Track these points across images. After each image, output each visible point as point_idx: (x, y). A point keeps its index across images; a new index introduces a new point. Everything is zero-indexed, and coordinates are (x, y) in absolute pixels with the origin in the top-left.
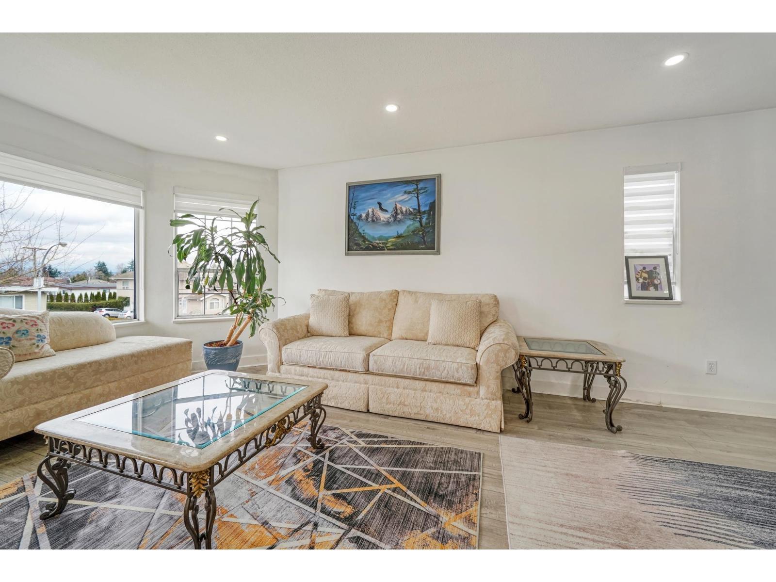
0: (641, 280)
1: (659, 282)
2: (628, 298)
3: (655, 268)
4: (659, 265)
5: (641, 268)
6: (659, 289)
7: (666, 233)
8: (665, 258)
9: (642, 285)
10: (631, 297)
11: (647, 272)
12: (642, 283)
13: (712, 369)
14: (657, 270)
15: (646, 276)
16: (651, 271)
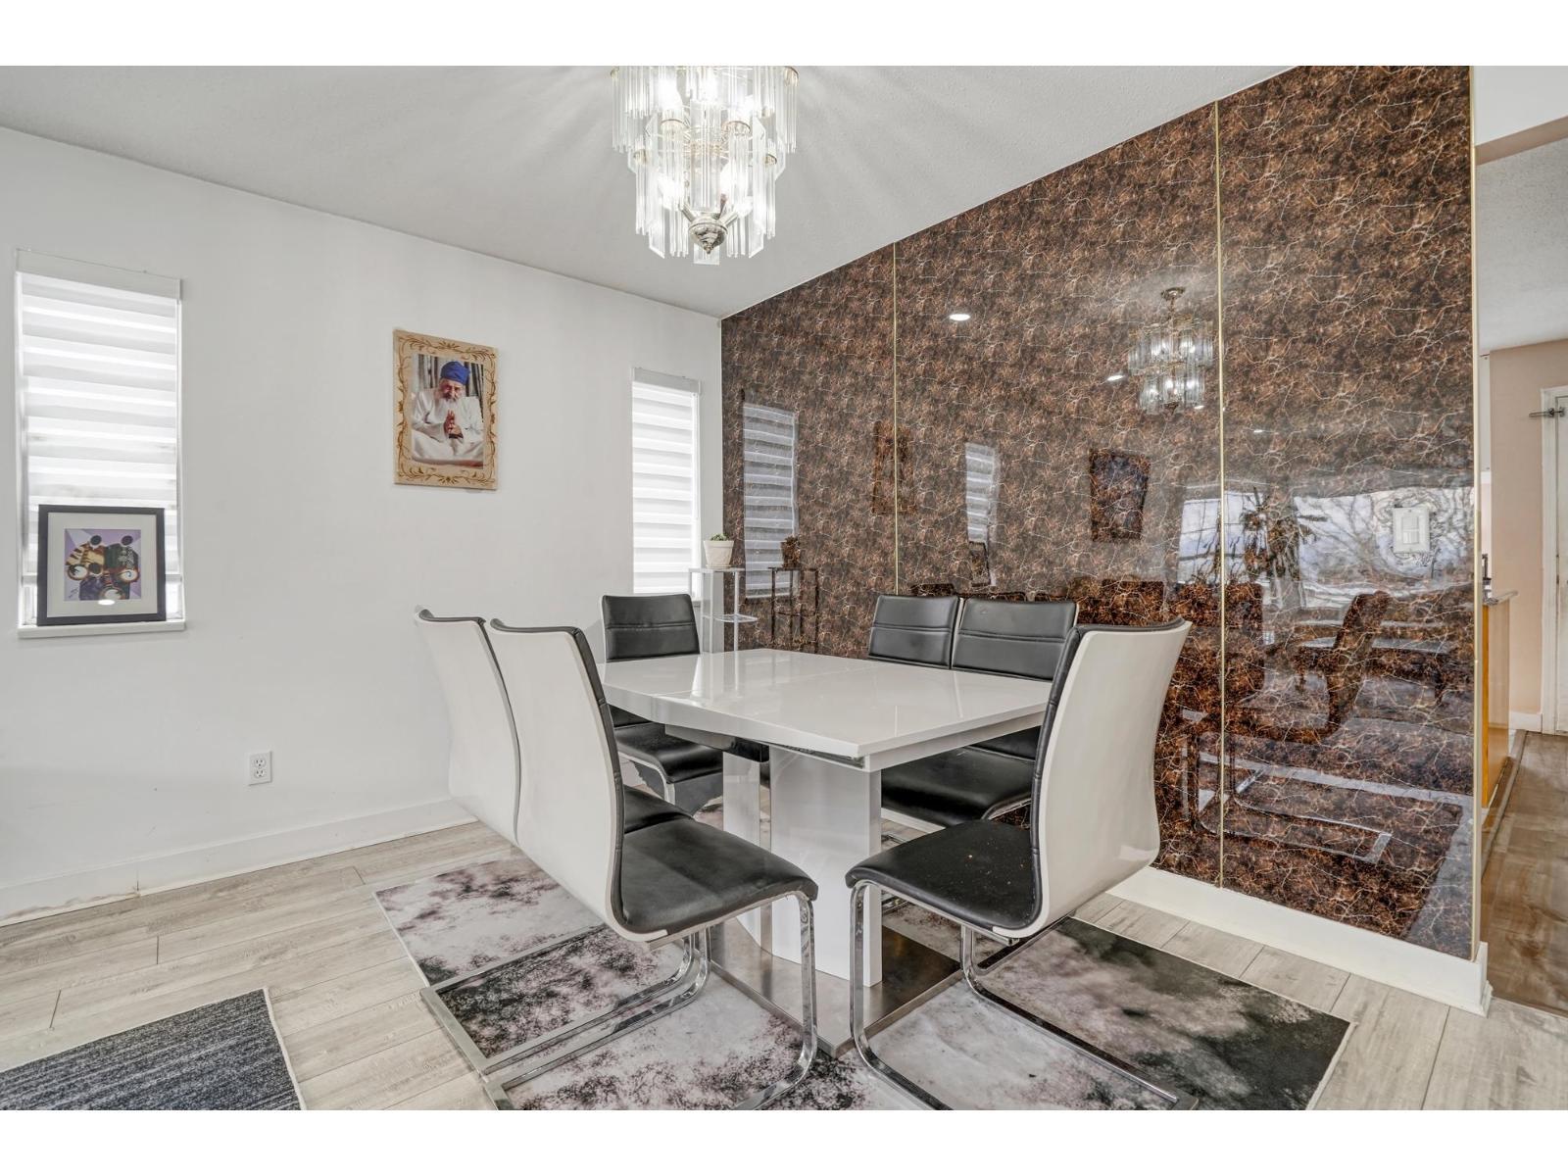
0: (82, 572)
1: (134, 577)
2: (35, 620)
3: (128, 540)
4: (139, 535)
5: (88, 538)
6: (132, 593)
7: (160, 451)
8: (159, 513)
9: (82, 586)
10: (44, 620)
11: (105, 552)
12: (84, 580)
13: (263, 771)
14: (133, 546)
15: (100, 559)
16: (117, 546)
